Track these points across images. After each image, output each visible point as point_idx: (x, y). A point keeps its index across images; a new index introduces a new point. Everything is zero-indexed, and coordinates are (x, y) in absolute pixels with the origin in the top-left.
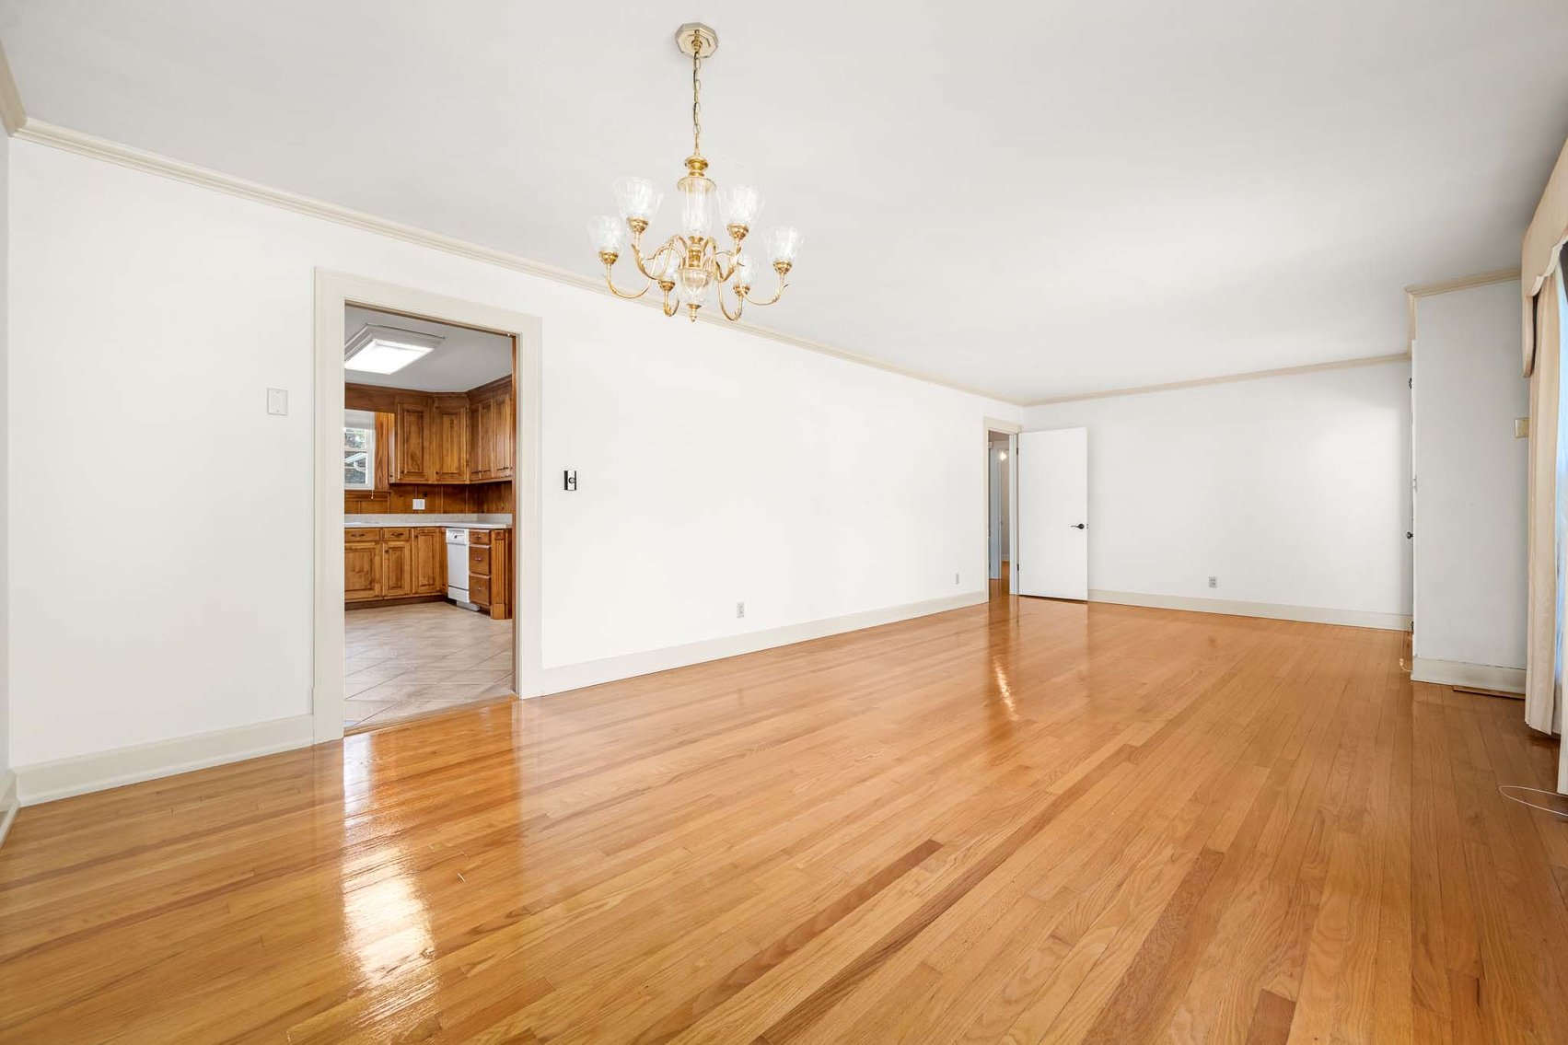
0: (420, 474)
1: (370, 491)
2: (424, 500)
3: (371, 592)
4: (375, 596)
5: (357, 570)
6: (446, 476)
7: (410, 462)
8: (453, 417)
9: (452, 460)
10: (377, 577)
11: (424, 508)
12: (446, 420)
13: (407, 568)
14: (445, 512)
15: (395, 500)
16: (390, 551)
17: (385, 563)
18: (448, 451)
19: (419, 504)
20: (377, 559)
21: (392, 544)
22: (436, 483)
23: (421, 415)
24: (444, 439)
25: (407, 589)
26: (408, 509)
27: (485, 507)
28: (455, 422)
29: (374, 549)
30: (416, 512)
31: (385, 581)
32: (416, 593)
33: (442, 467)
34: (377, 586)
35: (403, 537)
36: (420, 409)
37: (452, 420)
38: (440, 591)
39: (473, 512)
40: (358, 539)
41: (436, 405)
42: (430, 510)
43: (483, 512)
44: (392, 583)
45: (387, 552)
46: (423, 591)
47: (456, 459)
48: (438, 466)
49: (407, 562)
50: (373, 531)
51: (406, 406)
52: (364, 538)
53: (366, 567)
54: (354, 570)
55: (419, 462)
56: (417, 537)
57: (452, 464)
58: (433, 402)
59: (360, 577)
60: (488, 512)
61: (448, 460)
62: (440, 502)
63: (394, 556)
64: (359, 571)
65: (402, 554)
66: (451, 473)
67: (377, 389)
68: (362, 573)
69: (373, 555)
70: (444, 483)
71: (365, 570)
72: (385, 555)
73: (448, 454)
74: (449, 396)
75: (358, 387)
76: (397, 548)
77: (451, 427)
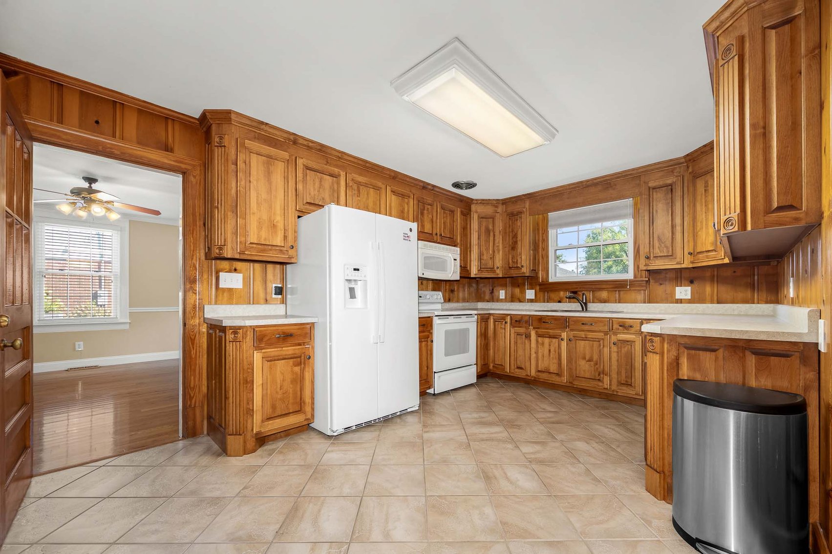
0: (672, 257)
1: (630, 281)
2: (689, 288)
4: (604, 389)
5: (587, 358)
6: (701, 257)
7: (657, 245)
8: (708, 176)
9: (707, 234)
10: (606, 369)
11: (689, 297)
12: (700, 184)
16: (619, 344)
17: (614, 356)
18: (702, 222)
19: (683, 292)
20: (606, 350)
21: (622, 336)
22: (691, 266)
23: (671, 188)
26: (669, 299)
28: (711, 183)
29: (603, 339)
30: (680, 301)
31: (614, 376)
33: (695, 246)
34: (606, 378)
35: (633, 330)
36: (669, 182)
39: (769, 303)
40: (587, 328)
41: (690, 170)
42: (696, 299)
44: (622, 379)
45: (616, 344)
47: (711, 231)
48: (691, 245)
50: (601, 322)
51: (651, 184)
52: (593, 328)
53: (596, 357)
54: (584, 358)
57: (706, 239)
58: (688, 167)
59: (590, 366)
61: (702, 235)
62: (710, 289)
63: (624, 350)
64: (590, 361)
65: (633, 349)
66: (706, 251)
67: (619, 175)
68: (592, 363)
69: (602, 347)
70: (699, 265)
71: (594, 360)
72: (614, 348)
73: (702, 228)
74: (702, 153)
75: (602, 179)
76: (628, 341)
77: (705, 190)
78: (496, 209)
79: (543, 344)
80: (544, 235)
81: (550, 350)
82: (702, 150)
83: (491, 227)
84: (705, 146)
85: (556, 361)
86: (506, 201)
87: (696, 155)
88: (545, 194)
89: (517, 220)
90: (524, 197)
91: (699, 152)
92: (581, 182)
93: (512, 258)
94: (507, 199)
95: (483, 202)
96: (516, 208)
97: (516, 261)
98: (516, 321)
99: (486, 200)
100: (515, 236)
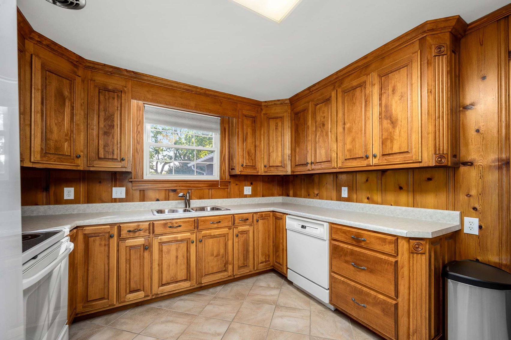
0: (254, 167)
1: (217, 181)
2: (250, 187)
3: (225, 273)
4: (229, 277)
5: (215, 254)
6: (272, 169)
7: (247, 157)
8: (278, 120)
9: (277, 156)
10: (230, 259)
11: (250, 193)
12: (272, 124)
13: (251, 249)
14: (263, 196)
15: (233, 187)
16: (240, 235)
17: (236, 246)
18: (273, 147)
19: (248, 190)
20: (230, 243)
21: (241, 228)
22: (264, 174)
23: (254, 120)
24: (271, 138)
25: (251, 267)
26: (242, 195)
27: (291, 193)
28: (280, 124)
29: (228, 234)
30: (246, 196)
31: (236, 262)
32: (257, 269)
33: (269, 161)
34: (230, 267)
35: (248, 222)
36: (254, 115)
37: (277, 123)
38: (273, 266)
39: (279, 195)
40: (216, 226)
41: (264, 112)
42: (254, 194)
43: (288, 196)
44: (241, 263)
45: (237, 236)
46: (261, 267)
47: (280, 154)
48: (266, 160)
49: (251, 244)
50: (226, 218)
51: (245, 112)
52: (220, 225)
53: (222, 251)
54: (212, 255)
55: (253, 157)
56: (257, 221)
57: (276, 158)
58: (262, 109)
59: (218, 261)
60: (295, 195)
61: (274, 155)
62: (260, 187)
63: (242, 238)
64: (217, 256)
65: (248, 237)
66: (276, 166)
68: (219, 257)
69: (226, 240)
70: (270, 174)
71: (221, 254)
72: (236, 240)
73: (274, 151)
74: (275, 104)
75: (213, 93)
76: (244, 232)
77: (276, 128)
78: (75, 69)
79: (169, 252)
80: (139, 127)
81: (177, 257)
82: (275, 103)
83: (66, 93)
84: (279, 100)
85: (184, 267)
86: (96, 66)
87: (270, 104)
88: (156, 82)
89: (114, 98)
90: (126, 73)
91: (273, 103)
92: (196, 87)
93: (105, 146)
94: (98, 64)
96: (114, 83)
97: (111, 150)
98: (129, 231)
100: (110, 118)
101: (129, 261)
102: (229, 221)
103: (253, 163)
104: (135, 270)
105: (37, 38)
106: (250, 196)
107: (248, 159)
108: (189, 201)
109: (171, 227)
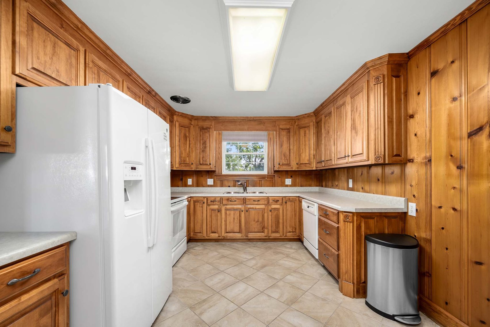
0: (289, 165)
1: (265, 175)
2: (290, 180)
3: (263, 234)
4: (265, 236)
5: (256, 220)
6: (302, 166)
7: (283, 158)
8: (306, 129)
9: (306, 155)
10: (266, 225)
11: (290, 184)
12: (302, 131)
13: (281, 221)
14: (301, 186)
15: (277, 179)
16: (272, 211)
17: (270, 217)
18: (303, 150)
19: (288, 181)
20: (266, 215)
21: (274, 206)
22: (297, 170)
23: (288, 130)
24: (301, 143)
25: (281, 233)
26: (283, 185)
27: (324, 184)
28: (307, 132)
29: (264, 209)
30: (287, 186)
31: (270, 228)
32: (286, 236)
33: (300, 160)
34: (266, 231)
35: (279, 203)
36: (288, 127)
37: (305, 131)
38: (299, 236)
39: (317, 186)
40: (256, 203)
41: (297, 124)
42: (294, 185)
43: (322, 186)
44: (274, 228)
45: (271, 211)
46: (290, 235)
47: (307, 154)
48: (298, 159)
49: (281, 217)
50: (263, 199)
51: (281, 127)
52: (259, 203)
53: (261, 219)
54: (255, 221)
55: (288, 158)
56: (286, 203)
57: (305, 158)
58: (295, 122)
59: (258, 225)
60: (326, 186)
61: (303, 155)
62: (298, 180)
63: (275, 213)
64: (257, 222)
65: (279, 212)
66: (305, 163)
67: (267, 118)
68: (259, 223)
69: (264, 213)
70: (301, 169)
71: (260, 221)
72: (270, 213)
73: (303, 152)
74: (303, 117)
75: (258, 119)
76: (276, 209)
77: (305, 135)
78: (191, 122)
79: (230, 214)
80: (220, 144)
81: (234, 218)
82: (304, 116)
83: (187, 135)
84: (306, 114)
85: (238, 225)
86: (199, 118)
87: (301, 117)
88: (226, 119)
89: (206, 132)
90: (211, 118)
91: (302, 117)
92: (248, 117)
93: (202, 158)
94: (199, 117)
95: (182, 115)
96: (206, 124)
97: (205, 160)
98: (211, 201)
99: (185, 114)
100: (205, 143)
101: (211, 216)
102: (265, 201)
103: (288, 162)
104: (214, 222)
105: (177, 114)
106: (291, 186)
107: (284, 159)
108: (246, 188)
109: (230, 201)
